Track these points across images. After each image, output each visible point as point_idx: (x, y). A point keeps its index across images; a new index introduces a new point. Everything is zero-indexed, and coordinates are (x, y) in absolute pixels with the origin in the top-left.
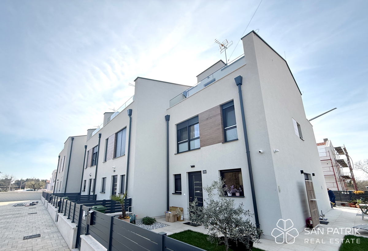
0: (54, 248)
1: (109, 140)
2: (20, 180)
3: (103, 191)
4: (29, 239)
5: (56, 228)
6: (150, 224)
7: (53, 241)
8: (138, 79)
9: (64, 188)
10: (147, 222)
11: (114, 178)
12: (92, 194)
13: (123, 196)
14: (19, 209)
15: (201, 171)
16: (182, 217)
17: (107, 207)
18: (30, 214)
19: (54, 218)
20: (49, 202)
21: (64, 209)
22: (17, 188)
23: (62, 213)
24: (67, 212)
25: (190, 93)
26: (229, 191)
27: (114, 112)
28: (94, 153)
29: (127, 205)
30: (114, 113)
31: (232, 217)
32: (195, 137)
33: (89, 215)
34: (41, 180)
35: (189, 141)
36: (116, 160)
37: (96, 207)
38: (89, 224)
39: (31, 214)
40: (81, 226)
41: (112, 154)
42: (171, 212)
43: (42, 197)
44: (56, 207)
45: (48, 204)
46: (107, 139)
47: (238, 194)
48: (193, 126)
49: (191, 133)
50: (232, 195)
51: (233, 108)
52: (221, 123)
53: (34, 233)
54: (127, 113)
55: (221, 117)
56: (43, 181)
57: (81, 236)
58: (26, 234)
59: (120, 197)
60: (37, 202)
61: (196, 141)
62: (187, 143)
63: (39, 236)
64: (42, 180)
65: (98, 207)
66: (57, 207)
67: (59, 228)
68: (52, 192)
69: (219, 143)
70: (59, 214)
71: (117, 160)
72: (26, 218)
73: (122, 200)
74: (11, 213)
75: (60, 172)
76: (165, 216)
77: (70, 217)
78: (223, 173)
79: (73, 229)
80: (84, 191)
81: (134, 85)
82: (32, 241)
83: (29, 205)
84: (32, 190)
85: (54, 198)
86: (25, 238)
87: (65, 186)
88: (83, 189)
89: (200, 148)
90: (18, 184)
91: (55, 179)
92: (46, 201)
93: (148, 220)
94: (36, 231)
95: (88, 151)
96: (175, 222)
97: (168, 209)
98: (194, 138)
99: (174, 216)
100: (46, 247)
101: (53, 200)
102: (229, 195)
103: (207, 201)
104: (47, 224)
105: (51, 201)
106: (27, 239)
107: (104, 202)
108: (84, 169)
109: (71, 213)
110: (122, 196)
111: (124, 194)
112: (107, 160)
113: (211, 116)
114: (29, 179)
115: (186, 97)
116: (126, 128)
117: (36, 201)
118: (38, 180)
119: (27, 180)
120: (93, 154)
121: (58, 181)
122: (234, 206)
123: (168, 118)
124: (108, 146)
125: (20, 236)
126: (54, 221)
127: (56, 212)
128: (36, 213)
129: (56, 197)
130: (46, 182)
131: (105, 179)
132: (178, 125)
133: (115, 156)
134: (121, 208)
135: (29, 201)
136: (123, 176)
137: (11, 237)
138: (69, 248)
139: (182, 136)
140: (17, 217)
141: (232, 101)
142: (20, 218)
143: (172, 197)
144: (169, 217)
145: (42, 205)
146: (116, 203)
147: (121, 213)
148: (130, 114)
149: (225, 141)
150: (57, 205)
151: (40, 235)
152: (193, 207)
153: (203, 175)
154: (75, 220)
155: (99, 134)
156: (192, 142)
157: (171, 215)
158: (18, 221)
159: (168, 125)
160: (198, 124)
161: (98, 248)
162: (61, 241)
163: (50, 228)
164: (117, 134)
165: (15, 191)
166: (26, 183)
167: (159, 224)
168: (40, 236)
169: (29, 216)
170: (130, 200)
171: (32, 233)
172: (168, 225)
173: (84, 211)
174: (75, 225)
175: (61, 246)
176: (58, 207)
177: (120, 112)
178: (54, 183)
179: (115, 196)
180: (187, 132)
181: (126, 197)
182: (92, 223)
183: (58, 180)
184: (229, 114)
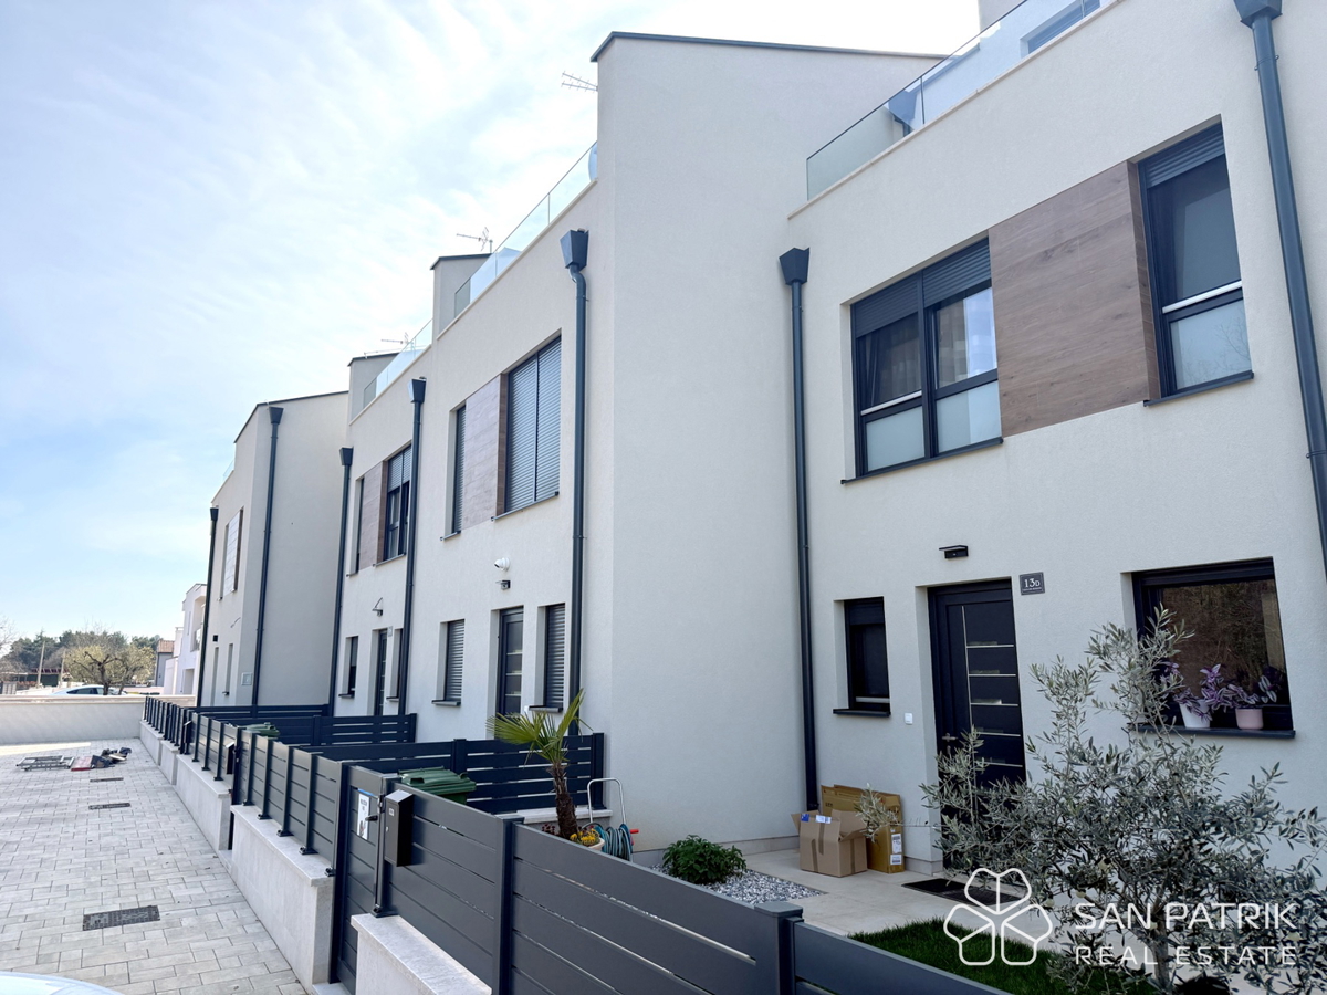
0: (228, 978)
1: (468, 415)
2: (33, 638)
3: (450, 694)
4: (110, 925)
5: (230, 881)
6: (713, 882)
7: (222, 942)
8: (618, 43)
9: (250, 680)
10: (697, 866)
11: (507, 622)
12: (390, 709)
13: (558, 721)
14: (45, 781)
15: (1008, 581)
16: (896, 847)
17: (476, 777)
18: (97, 808)
19: (216, 830)
20: (184, 750)
21: (259, 786)
22: (22, 678)
23: (248, 808)
24: (278, 799)
25: (936, 102)
26: (1193, 700)
27: (486, 251)
28: (394, 486)
29: (584, 770)
30: (487, 256)
31: (1202, 845)
32: (970, 375)
33: (392, 812)
34: (129, 641)
35: (930, 403)
36: (512, 523)
37: (417, 775)
38: (393, 860)
39: (105, 807)
40: (348, 874)
41: (488, 492)
42: (827, 814)
43: (145, 724)
44: (218, 778)
45: (176, 761)
46: (459, 412)
47: (1249, 719)
48: (954, 308)
49: (944, 352)
50: (1212, 724)
51: (1216, 171)
52: (1136, 276)
53: (126, 901)
54: (559, 256)
55: (1137, 235)
56: (140, 643)
57: (357, 921)
58: (92, 903)
59: (539, 723)
60: (125, 752)
61: (973, 395)
62: (916, 417)
63: (151, 914)
64: (136, 640)
65: (430, 776)
66: (224, 774)
67: (240, 882)
68: (191, 699)
69: (1124, 402)
70: (238, 810)
71: (519, 526)
72: (82, 828)
73: (552, 744)
74: (14, 800)
75: (225, 594)
76: (794, 842)
77: (294, 826)
78: (1148, 589)
79: (315, 883)
80: (351, 693)
81: (595, 81)
82: (125, 938)
83: (87, 763)
84: (94, 691)
85: (204, 730)
86: (92, 923)
87: (252, 671)
88: (341, 687)
89: (998, 441)
90: (25, 662)
91: (200, 633)
92: (167, 743)
93: (701, 855)
94: (135, 892)
95: (362, 480)
96: (854, 873)
97: (812, 800)
98: (960, 378)
99: (849, 839)
100: (190, 972)
101: (203, 741)
102: (1191, 721)
103: (1043, 748)
104: (183, 860)
105: (193, 744)
106: (97, 925)
107: (458, 753)
108: (347, 580)
109: (294, 805)
110: (555, 722)
111: (561, 710)
112: (463, 523)
113: (1068, 236)
114: (74, 632)
115: (907, 129)
116: (555, 340)
117: (117, 746)
118: (117, 641)
119: (67, 639)
120: (389, 494)
121: (215, 644)
122: (1216, 783)
123: (795, 268)
124: (467, 447)
125: (68, 913)
126: (217, 847)
127: (220, 803)
128: (127, 805)
129: (217, 724)
130: (154, 647)
131: (458, 628)
132: (858, 308)
133: (506, 504)
134: (547, 787)
135: (88, 744)
136: (551, 611)
137: (27, 911)
138: (298, 981)
139: (884, 375)
140: (41, 821)
141: (1212, 132)
142: (55, 825)
143: (829, 728)
144: (818, 846)
145: (146, 765)
146: (522, 759)
147: (550, 813)
148: (578, 262)
149: (1167, 385)
150: (225, 765)
151: (157, 912)
152: (956, 782)
153: (1022, 605)
154: (318, 843)
155: (414, 381)
156: (946, 408)
157: (832, 837)
158: (50, 841)
159: (801, 311)
160: (989, 293)
161: (447, 982)
162: (258, 943)
163: (199, 879)
164: (509, 378)
165: (19, 693)
166: (63, 653)
167: (762, 881)
168: (156, 918)
169: (96, 818)
170: (598, 741)
171: (119, 901)
172: (813, 891)
173: (361, 797)
174: (318, 869)
175: (257, 970)
176: (230, 778)
177: (522, 248)
178: (198, 653)
179: (516, 721)
180: (919, 343)
181: (574, 727)
182: (409, 852)
183: (216, 638)
184: (1194, 220)
